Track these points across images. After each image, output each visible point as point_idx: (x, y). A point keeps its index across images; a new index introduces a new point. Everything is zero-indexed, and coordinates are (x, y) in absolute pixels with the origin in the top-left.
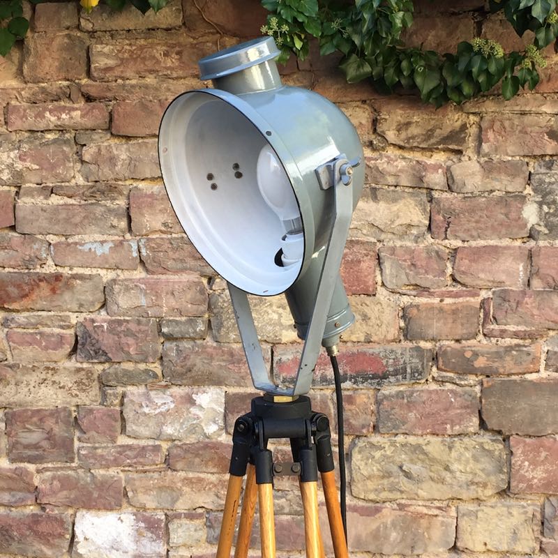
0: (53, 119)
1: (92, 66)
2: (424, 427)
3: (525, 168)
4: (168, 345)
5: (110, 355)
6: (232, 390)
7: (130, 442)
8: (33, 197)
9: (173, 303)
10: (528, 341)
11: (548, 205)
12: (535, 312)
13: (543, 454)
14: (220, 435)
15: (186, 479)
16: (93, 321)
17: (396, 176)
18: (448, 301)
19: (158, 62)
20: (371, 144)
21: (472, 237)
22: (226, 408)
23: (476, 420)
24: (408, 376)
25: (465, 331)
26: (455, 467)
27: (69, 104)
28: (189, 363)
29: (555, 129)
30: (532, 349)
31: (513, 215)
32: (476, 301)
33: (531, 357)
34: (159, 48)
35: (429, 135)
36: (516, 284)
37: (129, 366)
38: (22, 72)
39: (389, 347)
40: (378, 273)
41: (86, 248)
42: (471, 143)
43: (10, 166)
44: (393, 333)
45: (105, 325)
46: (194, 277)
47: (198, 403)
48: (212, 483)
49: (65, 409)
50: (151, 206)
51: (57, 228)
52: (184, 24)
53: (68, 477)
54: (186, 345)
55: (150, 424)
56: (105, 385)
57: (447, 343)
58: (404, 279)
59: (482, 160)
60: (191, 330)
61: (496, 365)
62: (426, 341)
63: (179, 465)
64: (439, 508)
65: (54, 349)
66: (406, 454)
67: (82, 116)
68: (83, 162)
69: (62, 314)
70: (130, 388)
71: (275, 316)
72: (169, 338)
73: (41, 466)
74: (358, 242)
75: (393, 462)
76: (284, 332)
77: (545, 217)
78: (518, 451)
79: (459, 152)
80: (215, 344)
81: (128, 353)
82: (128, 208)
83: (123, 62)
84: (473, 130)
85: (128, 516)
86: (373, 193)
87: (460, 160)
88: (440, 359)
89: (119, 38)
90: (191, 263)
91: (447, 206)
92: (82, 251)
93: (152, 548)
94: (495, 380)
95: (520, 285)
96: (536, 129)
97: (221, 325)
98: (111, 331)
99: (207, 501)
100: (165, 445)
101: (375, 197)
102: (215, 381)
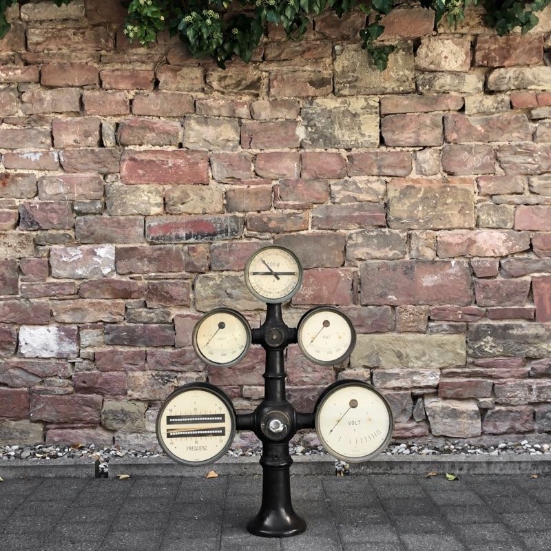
0: (4, 75)
1: (28, 42)
2: (240, 266)
3: (297, 104)
4: (78, 218)
5: (40, 225)
6: (120, 246)
7: (55, 280)
9: (81, 191)
10: (301, 211)
11: (311, 127)
12: (305, 192)
13: (312, 280)
14: (112, 275)
15: (90, 303)
16: (30, 203)
17: (219, 109)
18: (252, 187)
19: (70, 39)
20: (203, 90)
21: (266, 147)
22: (116, 257)
24: (229, 234)
25: (263, 205)
27: (15, 66)
28: (92, 229)
29: (314, 79)
30: (303, 215)
31: (290, 133)
32: (269, 187)
33: (302, 220)
34: (70, 30)
35: (238, 84)
36: (293, 176)
37: (54, 232)
39: (217, 216)
40: (210, 171)
41: (25, 156)
42: (264, 89)
44: (219, 207)
45: (38, 206)
46: (94, 174)
47: (98, 254)
48: (108, 305)
49: (12, 260)
50: (66, 129)
51: (6, 145)
52: (86, 16)
53: (14, 304)
55: (68, 269)
56: (38, 245)
57: (253, 213)
58: (225, 174)
59: (271, 99)
60: (93, 208)
61: (282, 226)
62: (240, 211)
63: (86, 295)
64: (250, 316)
65: (5, 222)
66: (229, 283)
67: (22, 73)
68: (22, 102)
69: (10, 199)
70: (54, 246)
71: (146, 198)
72: (79, 213)
74: (197, 151)
75: (221, 288)
76: (152, 208)
77: (309, 134)
79: (257, 96)
80: (108, 217)
81: (52, 223)
82: (51, 132)
83: (47, 39)
84: (265, 81)
85: (53, 328)
86: (205, 121)
87: (258, 100)
88: (248, 223)
89: (45, 25)
90: (92, 165)
91: (250, 128)
92: (22, 159)
93: (69, 348)
94: (282, 235)
95: (295, 176)
96: (303, 80)
97: (112, 204)
98: (42, 209)
99: (105, 317)
100: (77, 283)
101: (206, 124)
102: (109, 240)
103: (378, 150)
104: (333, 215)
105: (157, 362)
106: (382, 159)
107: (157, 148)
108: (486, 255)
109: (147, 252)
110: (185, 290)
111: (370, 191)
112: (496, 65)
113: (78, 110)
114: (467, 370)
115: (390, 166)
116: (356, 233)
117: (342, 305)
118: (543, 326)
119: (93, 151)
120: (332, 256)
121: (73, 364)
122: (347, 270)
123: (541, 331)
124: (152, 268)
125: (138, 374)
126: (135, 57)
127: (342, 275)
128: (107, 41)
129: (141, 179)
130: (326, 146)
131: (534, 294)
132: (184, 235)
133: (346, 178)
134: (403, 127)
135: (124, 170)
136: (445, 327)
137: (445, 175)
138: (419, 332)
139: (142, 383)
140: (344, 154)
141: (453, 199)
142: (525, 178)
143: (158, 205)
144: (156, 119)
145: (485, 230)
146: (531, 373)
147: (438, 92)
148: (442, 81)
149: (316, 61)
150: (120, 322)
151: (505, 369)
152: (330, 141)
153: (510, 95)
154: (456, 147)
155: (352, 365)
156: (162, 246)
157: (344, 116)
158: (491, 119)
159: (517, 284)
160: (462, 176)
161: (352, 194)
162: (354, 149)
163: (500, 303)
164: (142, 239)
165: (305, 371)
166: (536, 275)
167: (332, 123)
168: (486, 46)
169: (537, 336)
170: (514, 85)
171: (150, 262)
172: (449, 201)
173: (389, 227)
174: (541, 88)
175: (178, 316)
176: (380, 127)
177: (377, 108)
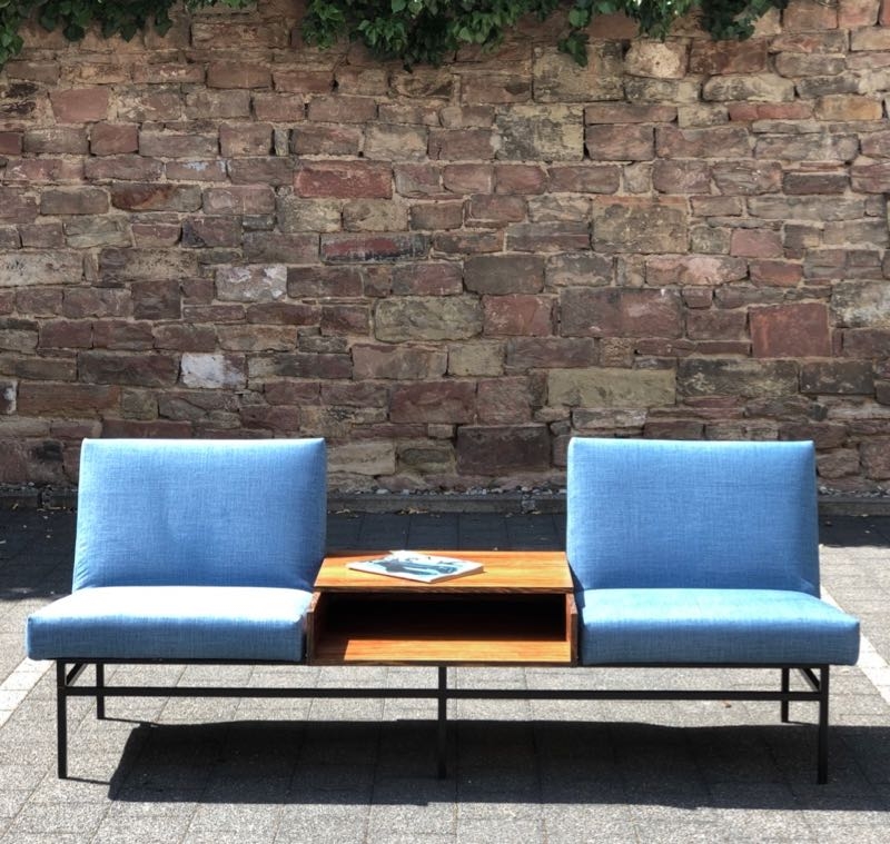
0: (166, 75)
1: (193, 38)
3: (491, 111)
4: (246, 235)
5: (206, 242)
6: (292, 266)
7: (220, 303)
8: (151, 130)
9: (250, 204)
10: (495, 230)
11: (507, 136)
12: (499, 209)
13: (506, 307)
14: (284, 299)
15: (260, 329)
16: (194, 218)
17: (405, 115)
18: (441, 202)
19: (240, 37)
20: (387, 94)
21: (458, 159)
22: (288, 278)
23: (460, 285)
24: (414, 255)
25: (452, 223)
26: (447, 317)
27: (177, 65)
28: (261, 247)
29: (511, 84)
30: (497, 235)
31: (484, 143)
32: (459, 202)
33: (496, 240)
34: (240, 26)
35: (426, 88)
36: (486, 191)
37: (220, 250)
38: (143, 42)
39: (401, 235)
40: (393, 183)
41: (189, 166)
42: (456, 92)
43: (135, 108)
44: (403, 225)
45: (203, 221)
46: (264, 186)
47: (268, 274)
48: (278, 332)
49: (174, 281)
51: (168, 152)
53: (176, 329)
54: (261, 234)
55: (235, 291)
56: (202, 263)
57: (440, 231)
58: (411, 187)
59: (463, 105)
60: (263, 224)
61: (473, 246)
62: (426, 229)
63: (255, 320)
64: (436, 346)
65: (167, 238)
66: (413, 309)
67: (187, 74)
68: (186, 105)
69: (172, 213)
70: (220, 266)
71: (322, 214)
72: (248, 229)
73: (156, 322)
74: (379, 162)
75: (404, 315)
76: (328, 225)
77: (505, 145)
78: (489, 306)
79: (448, 100)
80: (280, 234)
81: (218, 240)
82: (219, 139)
83: (216, 36)
84: (457, 85)
85: (219, 357)
86: (389, 128)
87: (448, 106)
88: (436, 243)
89: (212, 20)
90: (263, 176)
91: (439, 136)
92: (187, 170)
93: (236, 378)
94: (473, 256)
95: (489, 190)
96: (498, 85)
97: (284, 220)
98: (207, 225)
99: (275, 344)
100: (245, 306)
101: (390, 132)
102: (280, 259)
103: (581, 164)
104: (531, 235)
105: (333, 396)
106: (586, 174)
107: (335, 158)
108: (700, 283)
109: (324, 273)
110: (364, 316)
111: (571, 209)
112: (714, 72)
113: (248, 114)
114: (676, 409)
115: (594, 182)
116: (557, 256)
117: (540, 335)
118: (759, 363)
119: (264, 161)
120: (529, 282)
121: (241, 395)
122: (546, 297)
123: (757, 368)
124: (327, 291)
125: (312, 408)
126: (312, 58)
127: (541, 303)
128: (281, 39)
129: (317, 192)
130: (524, 158)
131: (752, 327)
132: (364, 255)
133: (546, 194)
134: (609, 139)
135: (298, 182)
136: (653, 362)
137: (657, 193)
138: (625, 367)
139: (315, 418)
140: (544, 167)
141: (665, 219)
142: (743, 198)
143: (335, 221)
144: (333, 126)
145: (699, 255)
146: (747, 414)
147: (649, 102)
148: (653, 90)
149: (514, 66)
150: (291, 350)
151: (717, 409)
152: (528, 153)
153: (727, 106)
154: (667, 163)
155: (551, 402)
156: (339, 267)
157: (544, 125)
158: (707, 132)
159: (732, 315)
160: (675, 195)
161: (553, 213)
162: (555, 162)
163: (712, 336)
164: (316, 259)
165: (497, 408)
166: (753, 305)
167: (531, 132)
168: (703, 51)
169: (753, 374)
170: (733, 96)
171: (325, 283)
172: (660, 222)
173: (593, 250)
174: (763, 99)
175: (356, 345)
176: (584, 138)
177: (579, 117)
